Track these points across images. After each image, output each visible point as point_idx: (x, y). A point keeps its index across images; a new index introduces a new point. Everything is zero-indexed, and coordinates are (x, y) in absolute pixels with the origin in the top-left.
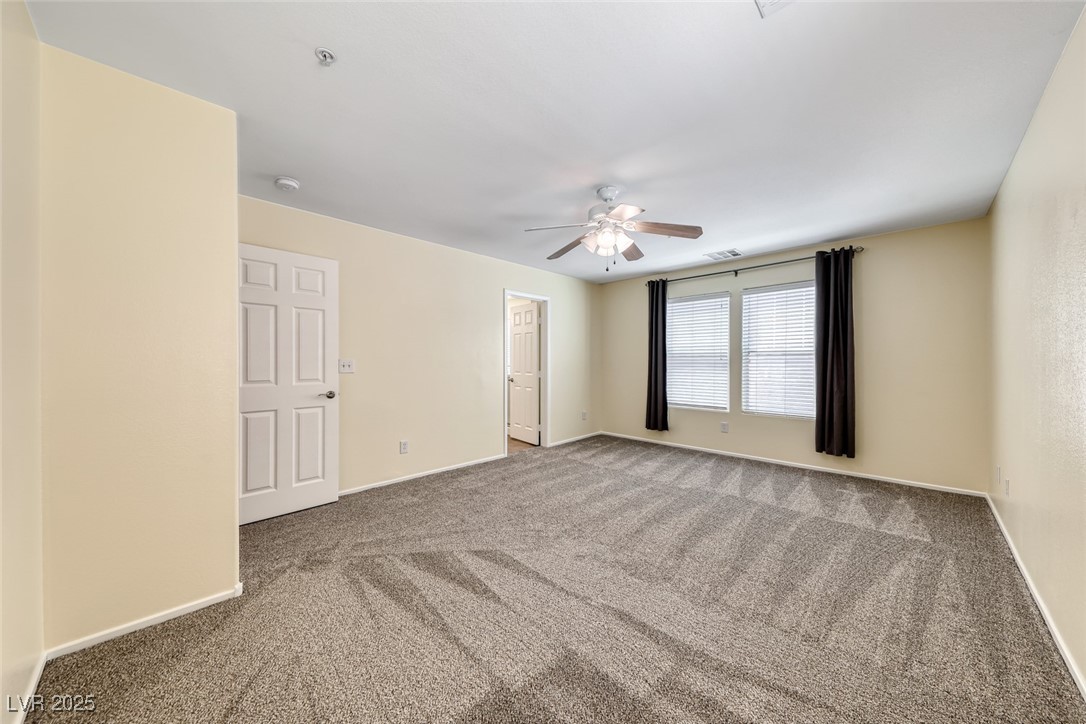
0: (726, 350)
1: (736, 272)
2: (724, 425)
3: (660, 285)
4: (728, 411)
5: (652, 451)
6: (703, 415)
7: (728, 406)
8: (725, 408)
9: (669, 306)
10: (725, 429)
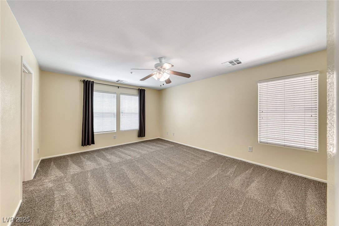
0: (115, 111)
1: (118, 87)
2: (115, 136)
3: (88, 82)
4: (116, 131)
5: (95, 155)
6: (106, 135)
7: (116, 130)
8: (115, 131)
9: (95, 93)
10: (115, 138)
